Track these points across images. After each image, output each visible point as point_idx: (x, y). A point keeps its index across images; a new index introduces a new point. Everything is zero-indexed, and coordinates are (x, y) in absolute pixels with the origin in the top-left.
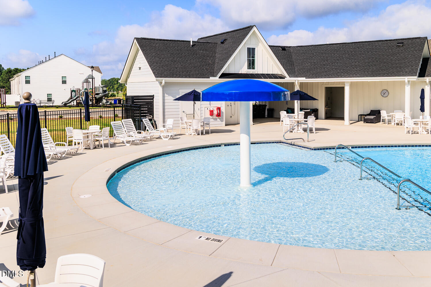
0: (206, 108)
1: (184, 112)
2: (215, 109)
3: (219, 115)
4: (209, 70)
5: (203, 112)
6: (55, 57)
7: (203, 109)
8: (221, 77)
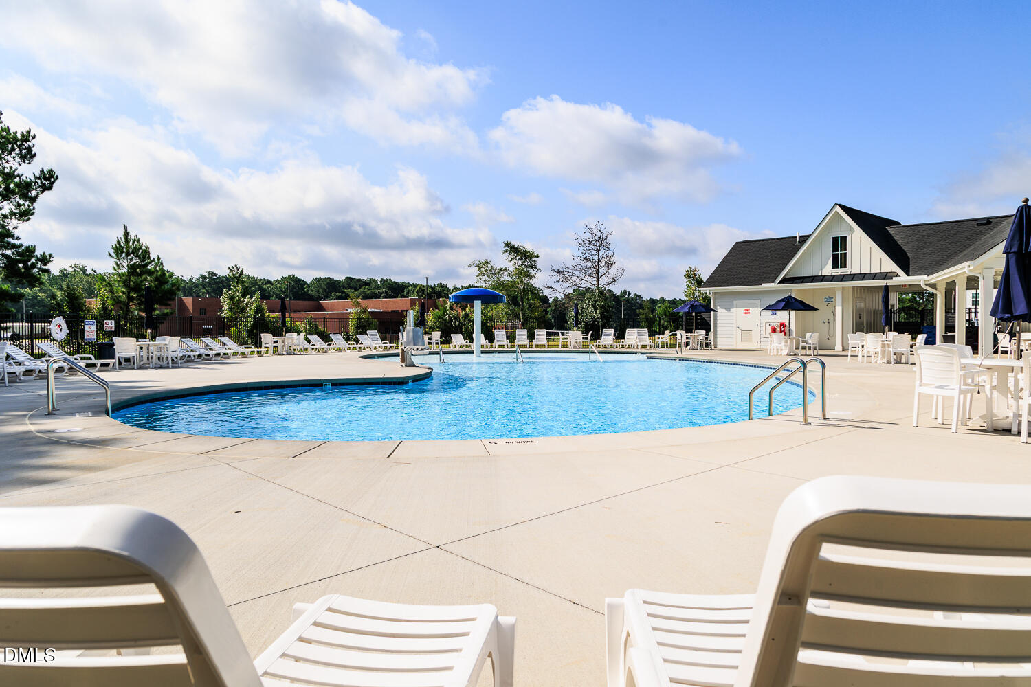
0: (768, 325)
1: (738, 327)
2: (779, 325)
5: (763, 329)
7: (763, 325)
8: (782, 282)
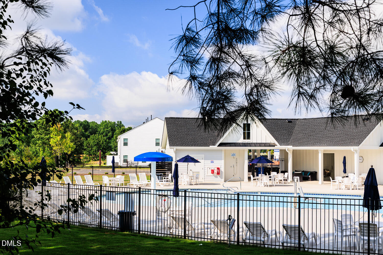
0: (209, 168)
1: (191, 170)
2: (216, 169)
3: (218, 173)
4: (212, 141)
5: (206, 171)
6: (151, 119)
7: (206, 169)
8: (219, 145)
